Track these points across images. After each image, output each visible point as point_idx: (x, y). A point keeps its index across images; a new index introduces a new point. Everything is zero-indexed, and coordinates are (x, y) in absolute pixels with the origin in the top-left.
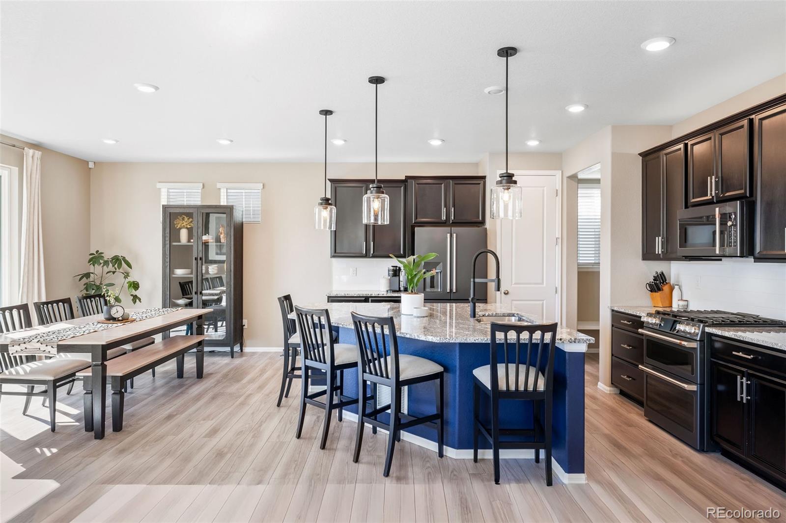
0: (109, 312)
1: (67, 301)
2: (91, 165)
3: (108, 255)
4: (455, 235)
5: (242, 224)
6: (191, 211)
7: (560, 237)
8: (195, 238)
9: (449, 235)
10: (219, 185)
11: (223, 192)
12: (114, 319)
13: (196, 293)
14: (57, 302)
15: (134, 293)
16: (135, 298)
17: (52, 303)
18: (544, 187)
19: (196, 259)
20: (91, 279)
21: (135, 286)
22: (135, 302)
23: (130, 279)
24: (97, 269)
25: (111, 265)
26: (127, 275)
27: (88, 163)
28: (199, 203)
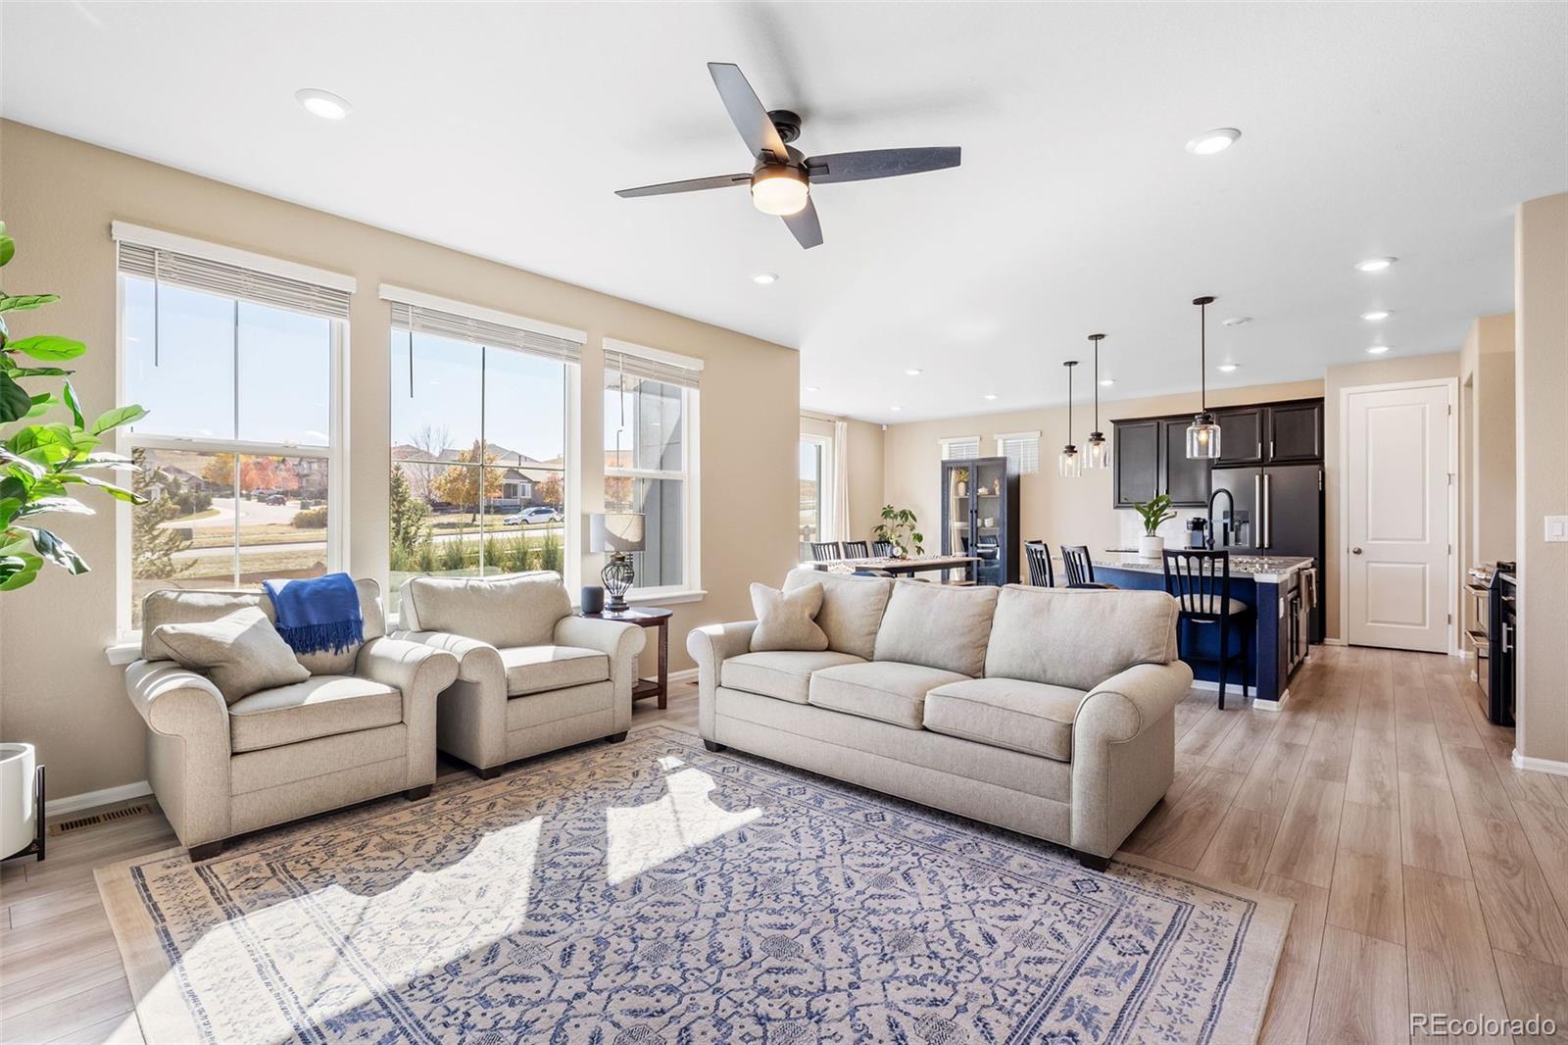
0: (891, 552)
1: (863, 543)
2: (885, 428)
3: (897, 510)
4: (1266, 477)
5: (1019, 476)
6: (966, 465)
7: (1457, 473)
8: (970, 491)
9: (1257, 477)
10: (996, 437)
11: (1000, 443)
12: (895, 557)
13: (972, 545)
14: (857, 543)
15: (919, 545)
16: (920, 550)
17: (853, 544)
18: (1425, 403)
19: (972, 512)
20: (884, 531)
21: (919, 538)
22: (919, 553)
23: (916, 532)
24: (888, 522)
25: (899, 518)
26: (913, 528)
27: (881, 426)
28: (978, 457)
